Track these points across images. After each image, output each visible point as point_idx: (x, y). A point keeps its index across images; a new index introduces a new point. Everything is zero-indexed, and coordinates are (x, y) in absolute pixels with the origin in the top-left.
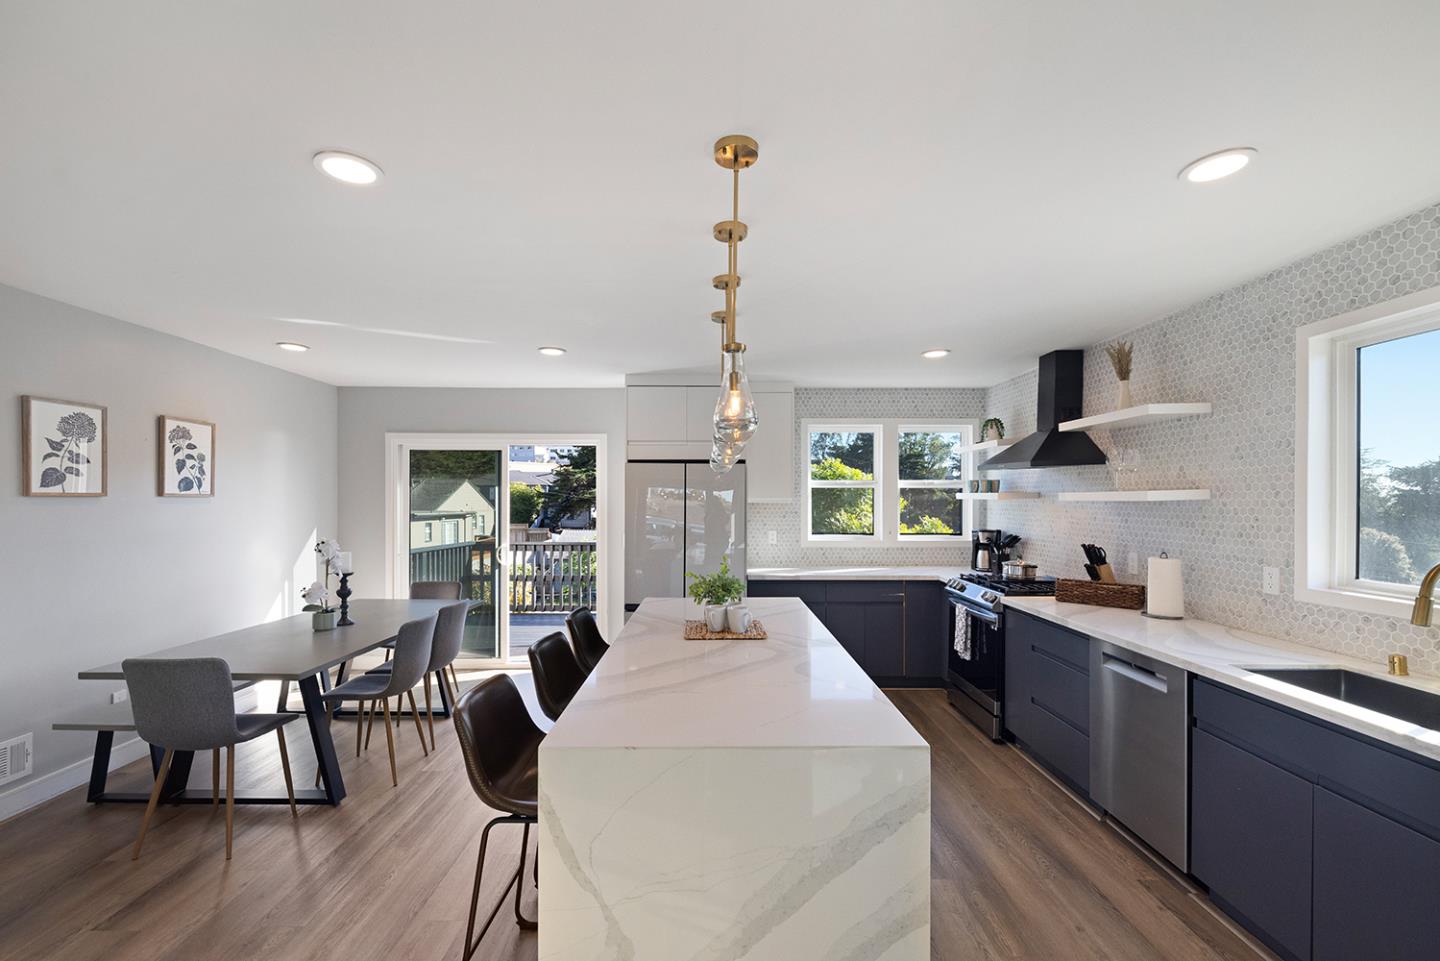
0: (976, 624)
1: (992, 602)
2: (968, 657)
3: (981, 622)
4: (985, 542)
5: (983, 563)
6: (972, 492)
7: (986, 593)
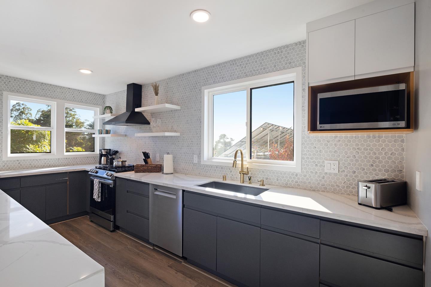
0: (103, 186)
1: (110, 176)
2: (99, 200)
3: (105, 184)
4: (105, 153)
5: (104, 161)
6: (99, 134)
7: (108, 173)
